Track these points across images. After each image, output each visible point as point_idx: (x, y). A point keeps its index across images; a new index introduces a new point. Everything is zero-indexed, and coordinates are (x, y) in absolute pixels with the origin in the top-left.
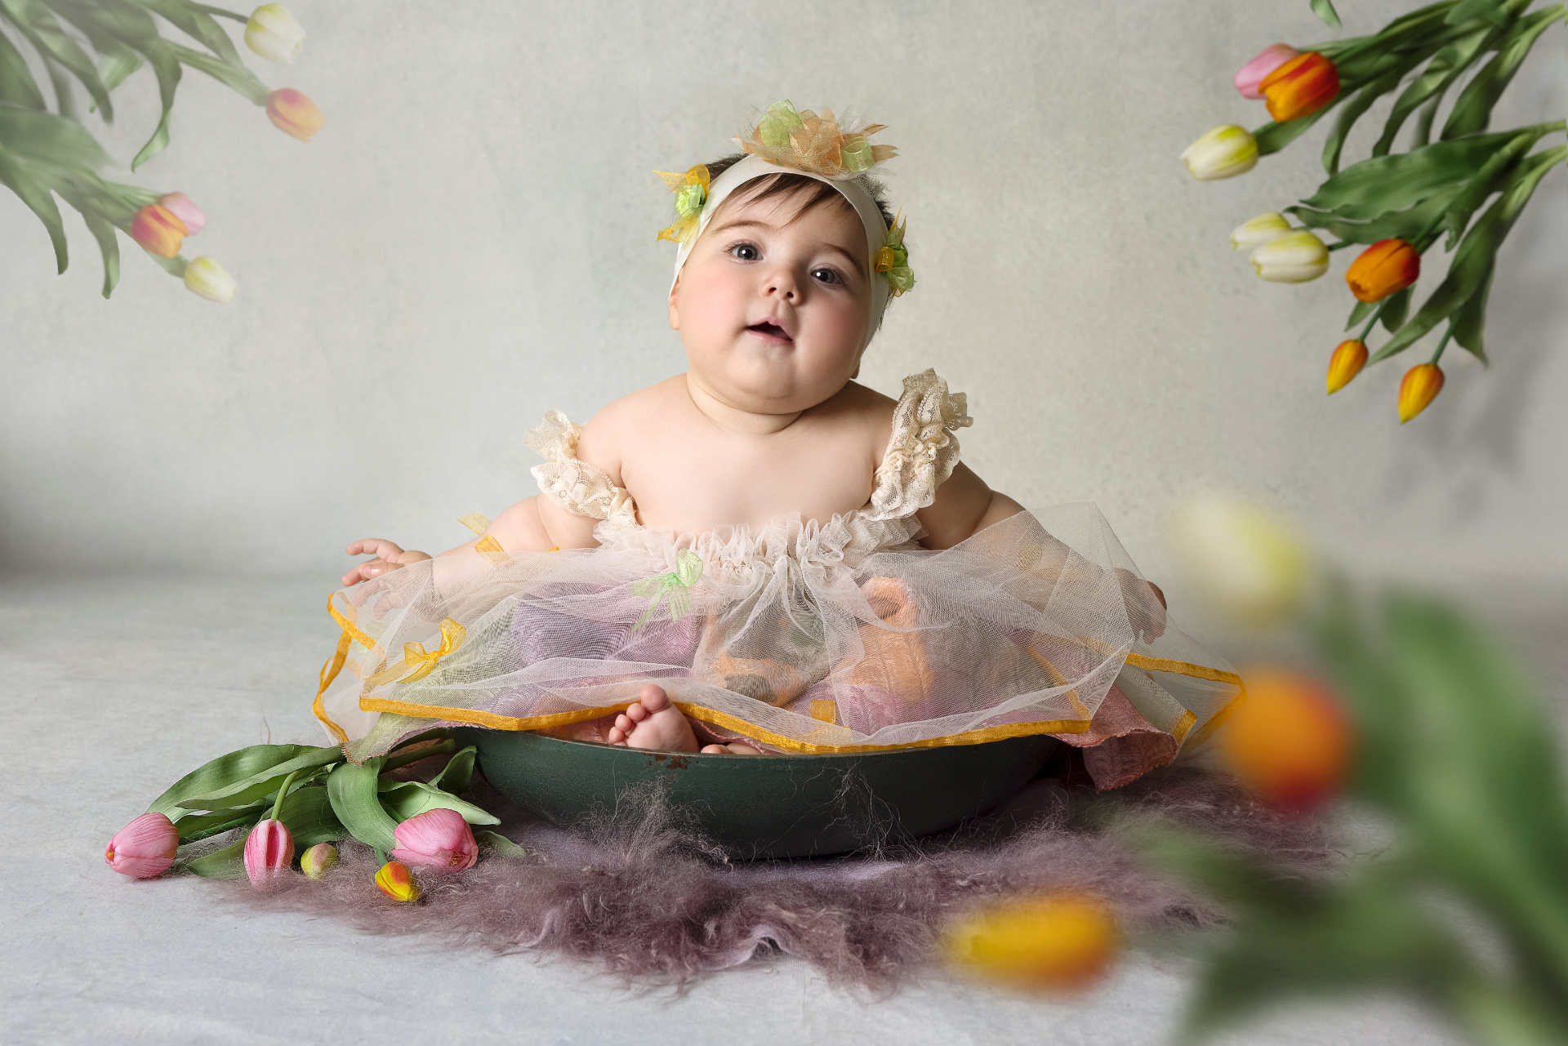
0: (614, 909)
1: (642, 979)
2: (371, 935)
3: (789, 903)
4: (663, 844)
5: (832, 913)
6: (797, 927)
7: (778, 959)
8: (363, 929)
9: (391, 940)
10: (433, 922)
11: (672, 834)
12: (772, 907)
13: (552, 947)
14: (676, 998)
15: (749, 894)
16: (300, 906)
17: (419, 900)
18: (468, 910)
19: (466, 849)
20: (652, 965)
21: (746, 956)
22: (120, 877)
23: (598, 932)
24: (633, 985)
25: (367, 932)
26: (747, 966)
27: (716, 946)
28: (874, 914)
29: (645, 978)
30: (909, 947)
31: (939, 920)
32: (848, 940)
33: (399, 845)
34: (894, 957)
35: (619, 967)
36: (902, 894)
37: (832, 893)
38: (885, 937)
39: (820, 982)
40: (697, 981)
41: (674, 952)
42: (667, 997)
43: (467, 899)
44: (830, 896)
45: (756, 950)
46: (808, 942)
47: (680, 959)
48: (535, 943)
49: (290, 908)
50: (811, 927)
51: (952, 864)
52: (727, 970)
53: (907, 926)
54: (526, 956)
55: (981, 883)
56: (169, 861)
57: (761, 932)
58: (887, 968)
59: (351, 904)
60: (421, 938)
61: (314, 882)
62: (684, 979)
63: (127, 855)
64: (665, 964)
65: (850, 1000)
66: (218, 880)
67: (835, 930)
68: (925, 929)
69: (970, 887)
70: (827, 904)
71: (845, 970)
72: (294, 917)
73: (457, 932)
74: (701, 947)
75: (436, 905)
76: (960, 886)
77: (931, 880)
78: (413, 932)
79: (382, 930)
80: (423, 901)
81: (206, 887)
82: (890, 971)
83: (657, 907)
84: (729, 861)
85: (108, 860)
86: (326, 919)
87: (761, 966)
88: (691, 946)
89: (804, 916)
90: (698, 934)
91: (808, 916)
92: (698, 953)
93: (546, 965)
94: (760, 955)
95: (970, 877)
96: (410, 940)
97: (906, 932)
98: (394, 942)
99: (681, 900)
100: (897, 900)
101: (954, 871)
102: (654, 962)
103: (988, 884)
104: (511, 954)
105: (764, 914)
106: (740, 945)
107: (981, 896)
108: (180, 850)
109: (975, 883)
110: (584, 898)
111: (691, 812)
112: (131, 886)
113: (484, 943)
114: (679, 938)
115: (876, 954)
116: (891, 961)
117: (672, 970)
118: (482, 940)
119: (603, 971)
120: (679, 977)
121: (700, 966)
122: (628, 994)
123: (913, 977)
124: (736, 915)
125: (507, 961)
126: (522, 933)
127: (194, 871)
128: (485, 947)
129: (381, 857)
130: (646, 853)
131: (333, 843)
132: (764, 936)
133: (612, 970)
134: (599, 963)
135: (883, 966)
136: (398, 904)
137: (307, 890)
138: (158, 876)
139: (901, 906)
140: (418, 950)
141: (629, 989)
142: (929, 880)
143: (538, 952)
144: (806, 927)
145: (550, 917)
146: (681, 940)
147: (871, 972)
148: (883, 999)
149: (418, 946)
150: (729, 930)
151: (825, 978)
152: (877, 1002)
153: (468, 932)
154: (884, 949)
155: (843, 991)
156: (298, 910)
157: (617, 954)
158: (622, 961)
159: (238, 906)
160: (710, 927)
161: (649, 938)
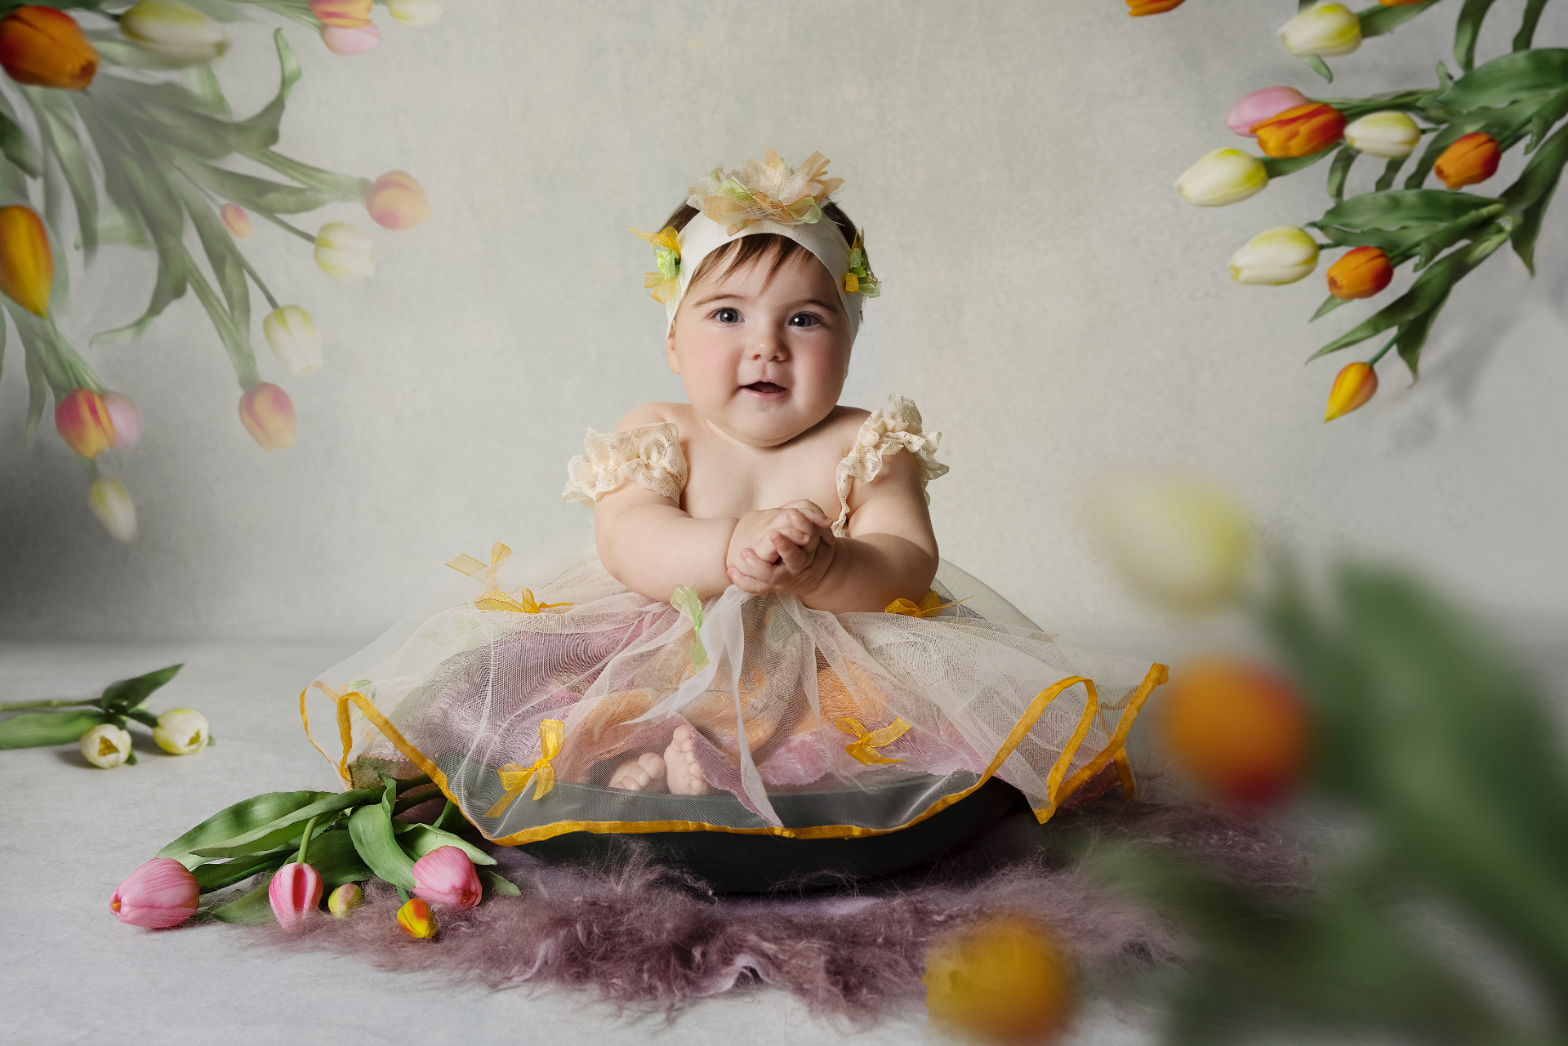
0: (608, 935)
1: (633, 1005)
2: (387, 971)
3: (769, 935)
4: (651, 877)
5: (811, 945)
6: (777, 958)
7: (759, 989)
8: (380, 966)
9: (404, 976)
10: (442, 959)
11: (659, 870)
12: (752, 938)
13: (546, 978)
14: (664, 1025)
15: (731, 924)
16: (326, 944)
17: (433, 937)
18: (473, 947)
19: (473, 888)
20: (644, 989)
21: (728, 983)
22: (130, 928)
23: (593, 959)
24: (625, 1012)
25: (383, 969)
26: (730, 994)
27: (702, 971)
28: (853, 948)
29: (637, 1004)
30: (890, 981)
31: (917, 955)
32: (828, 971)
33: (418, 884)
34: (874, 989)
35: (613, 993)
36: (880, 929)
37: (812, 926)
38: (865, 970)
39: (801, 1012)
40: (684, 1007)
41: (665, 977)
42: (656, 1025)
43: (472, 937)
44: (809, 929)
45: (738, 979)
46: (788, 972)
47: (669, 984)
48: (527, 976)
49: (317, 947)
50: (790, 958)
51: (929, 900)
52: (712, 997)
53: (886, 960)
54: (518, 990)
55: (957, 916)
56: (191, 911)
57: (743, 961)
58: (867, 1000)
59: (372, 942)
60: (430, 974)
61: (340, 920)
62: (673, 1005)
63: (136, 905)
64: (655, 988)
65: (831, 1030)
66: (247, 925)
67: (815, 962)
68: (904, 963)
69: (946, 922)
70: (806, 937)
71: (825, 1001)
72: (320, 957)
73: (461, 969)
74: (688, 972)
75: (446, 943)
76: (938, 921)
77: (909, 915)
78: (424, 968)
79: (397, 967)
80: (436, 937)
81: (234, 933)
82: (870, 1003)
83: (648, 933)
84: (713, 894)
85: (113, 911)
86: (348, 957)
87: (742, 995)
88: (679, 970)
89: (784, 947)
90: (686, 960)
91: (788, 948)
92: (686, 977)
93: (538, 998)
94: (742, 984)
95: (946, 912)
96: (420, 977)
97: (885, 965)
98: (406, 979)
99: (669, 926)
100: (877, 934)
101: (931, 907)
102: (646, 986)
103: (964, 916)
104: (504, 989)
105: (745, 944)
106: (723, 972)
107: (957, 929)
108: (203, 898)
109: (951, 917)
110: (578, 927)
111: (675, 848)
112: (145, 937)
113: (481, 979)
114: (669, 962)
115: (856, 987)
116: (871, 994)
117: (662, 995)
118: (480, 977)
119: (596, 998)
120: (668, 1003)
121: (688, 992)
122: (621, 1022)
123: (895, 1008)
124: (719, 943)
125: (501, 997)
126: (516, 968)
127: (220, 918)
128: (482, 983)
129: (404, 896)
130: (637, 884)
131: (358, 883)
132: (745, 965)
133: (605, 997)
134: (593, 989)
135: (863, 998)
136: (415, 941)
137: (333, 928)
138: (178, 926)
139: (880, 940)
140: (424, 986)
141: (621, 1016)
142: (907, 915)
143: (531, 984)
144: (786, 958)
145: (545, 949)
146: (670, 964)
147: (851, 1004)
148: (865, 1030)
149: (425, 982)
150: (714, 957)
151: (806, 1008)
152: (858, 1033)
153: (470, 969)
154: (864, 981)
155: (823, 1021)
156: (325, 949)
157: (611, 979)
158: (616, 987)
159: (268, 949)
160: (697, 953)
161: (643, 962)
